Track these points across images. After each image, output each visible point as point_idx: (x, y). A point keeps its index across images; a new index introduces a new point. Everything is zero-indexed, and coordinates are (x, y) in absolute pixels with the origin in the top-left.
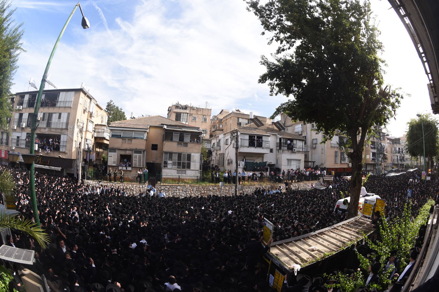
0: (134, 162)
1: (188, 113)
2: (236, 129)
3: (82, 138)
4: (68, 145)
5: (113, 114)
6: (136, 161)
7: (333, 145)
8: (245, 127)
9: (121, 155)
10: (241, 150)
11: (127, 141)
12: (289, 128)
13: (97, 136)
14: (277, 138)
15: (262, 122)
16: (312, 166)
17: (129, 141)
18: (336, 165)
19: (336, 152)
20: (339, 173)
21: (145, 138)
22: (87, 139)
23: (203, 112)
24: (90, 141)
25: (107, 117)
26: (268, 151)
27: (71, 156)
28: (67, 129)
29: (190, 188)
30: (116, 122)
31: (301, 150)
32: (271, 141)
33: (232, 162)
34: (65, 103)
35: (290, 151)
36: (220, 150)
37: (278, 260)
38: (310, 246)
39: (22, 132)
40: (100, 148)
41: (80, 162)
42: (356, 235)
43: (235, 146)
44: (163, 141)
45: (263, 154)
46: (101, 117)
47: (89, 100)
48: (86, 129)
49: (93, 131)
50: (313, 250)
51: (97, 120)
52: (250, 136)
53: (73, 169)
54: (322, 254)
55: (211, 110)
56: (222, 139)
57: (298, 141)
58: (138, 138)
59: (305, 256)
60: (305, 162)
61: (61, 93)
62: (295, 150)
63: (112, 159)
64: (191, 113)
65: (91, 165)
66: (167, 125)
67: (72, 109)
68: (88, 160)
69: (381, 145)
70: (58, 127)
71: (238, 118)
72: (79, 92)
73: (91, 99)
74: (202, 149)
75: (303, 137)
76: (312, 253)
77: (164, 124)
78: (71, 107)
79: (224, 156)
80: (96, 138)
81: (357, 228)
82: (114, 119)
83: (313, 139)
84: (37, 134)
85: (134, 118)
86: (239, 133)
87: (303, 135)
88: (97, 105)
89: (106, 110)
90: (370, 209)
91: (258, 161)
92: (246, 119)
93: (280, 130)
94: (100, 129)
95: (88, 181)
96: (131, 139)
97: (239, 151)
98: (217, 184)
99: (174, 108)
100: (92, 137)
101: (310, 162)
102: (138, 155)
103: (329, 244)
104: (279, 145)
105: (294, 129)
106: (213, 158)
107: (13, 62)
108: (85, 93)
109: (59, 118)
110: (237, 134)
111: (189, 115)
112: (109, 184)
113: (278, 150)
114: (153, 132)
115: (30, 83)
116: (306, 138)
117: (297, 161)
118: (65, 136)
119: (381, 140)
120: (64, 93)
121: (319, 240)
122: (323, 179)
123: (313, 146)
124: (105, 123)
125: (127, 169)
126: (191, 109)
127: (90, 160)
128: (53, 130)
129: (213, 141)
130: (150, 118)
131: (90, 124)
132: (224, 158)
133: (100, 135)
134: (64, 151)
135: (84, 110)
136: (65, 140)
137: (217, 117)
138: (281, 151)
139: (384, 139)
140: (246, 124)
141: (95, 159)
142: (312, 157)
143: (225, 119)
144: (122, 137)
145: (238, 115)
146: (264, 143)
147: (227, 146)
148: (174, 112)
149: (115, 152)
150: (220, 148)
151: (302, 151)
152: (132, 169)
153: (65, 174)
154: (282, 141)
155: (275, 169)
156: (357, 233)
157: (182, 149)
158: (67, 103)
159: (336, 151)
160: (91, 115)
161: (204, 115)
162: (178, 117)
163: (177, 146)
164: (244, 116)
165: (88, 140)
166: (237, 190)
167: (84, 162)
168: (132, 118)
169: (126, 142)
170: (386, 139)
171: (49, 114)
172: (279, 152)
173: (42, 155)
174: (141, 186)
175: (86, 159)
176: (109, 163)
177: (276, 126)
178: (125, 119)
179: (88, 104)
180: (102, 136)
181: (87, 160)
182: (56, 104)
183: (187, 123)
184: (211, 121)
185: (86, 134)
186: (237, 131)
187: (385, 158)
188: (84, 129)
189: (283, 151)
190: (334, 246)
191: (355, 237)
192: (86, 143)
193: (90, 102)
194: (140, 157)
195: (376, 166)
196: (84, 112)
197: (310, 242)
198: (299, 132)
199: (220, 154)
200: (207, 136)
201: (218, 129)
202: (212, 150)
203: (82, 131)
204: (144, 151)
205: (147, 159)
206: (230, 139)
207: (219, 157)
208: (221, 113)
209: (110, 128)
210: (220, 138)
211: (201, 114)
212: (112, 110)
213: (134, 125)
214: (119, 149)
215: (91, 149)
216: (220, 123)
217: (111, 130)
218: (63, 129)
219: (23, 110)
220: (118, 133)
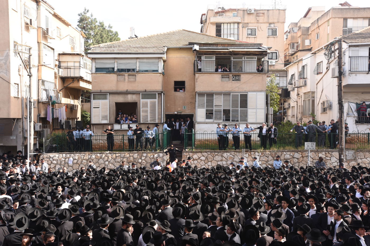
0: (142, 114)
1: (238, 23)
2: (338, 39)
6: (146, 111)
8: (360, 34)
9: (117, 105)
10: (352, 80)
11: (126, 77)
13: (66, 75)
17: (130, 77)
21: (161, 70)
22: (43, 82)
23: (268, 17)
24: (51, 85)
25: (83, 40)
27: (9, 113)
30: (102, 45)
33: (330, 107)
36: (305, 85)
40: (74, 98)
41: (30, 122)
43: (337, 74)
44: (195, 75)
46: (69, 40)
48: (39, 63)
49: (56, 65)
53: (15, 138)
55: (285, 10)
56: (309, 64)
58: (147, 71)
63: (100, 111)
64: (246, 21)
66: (200, 44)
68: (50, 119)
74: (270, 87)
77: (194, 44)
79: (314, 97)
80: (63, 79)
85: (136, 37)
86: (344, 46)
88: (55, 16)
94: (70, 61)
95: (49, 154)
97: (343, 84)
100: (56, 78)
102: (149, 101)
106: (292, 104)
110: (340, 47)
111: (241, 25)
114: (174, 58)
124: (80, 49)
127: (55, 120)
129: (291, 72)
131: (45, 51)
132: (313, 101)
133: (72, 74)
135: (27, 24)
137: (298, 25)
143: (316, 26)
144: (115, 70)
145: (345, 13)
147: (320, 76)
148: (212, 23)
149: (106, 99)
150: (305, 82)
157: (230, 86)
160: (45, 34)
161: (270, 24)
163: (222, 81)
164: (359, 12)
165: (46, 83)
167: (41, 124)
168: (132, 38)
169: (125, 79)
175: (45, 118)
176: (94, 120)
178: (119, 39)
179: (34, 13)
180: (77, 75)
181: (48, 119)
183: (240, 39)
184: (287, 35)
185: (39, 70)
186: (340, 43)
188: (34, 61)
192: (43, 87)
194: (153, 105)
196: (27, 29)
199: (305, 93)
200: (279, 64)
201: (300, 48)
202: (290, 88)
203: (29, 65)
204: (160, 94)
205: (166, 108)
206: (325, 62)
207: (303, 100)
208: (307, 16)
209: (89, 56)
210: (304, 63)
211: (266, 20)
212: (91, 29)
213: (137, 48)
214: (112, 93)
215: (54, 99)
216: (304, 37)
217: (93, 59)
220: (108, 65)
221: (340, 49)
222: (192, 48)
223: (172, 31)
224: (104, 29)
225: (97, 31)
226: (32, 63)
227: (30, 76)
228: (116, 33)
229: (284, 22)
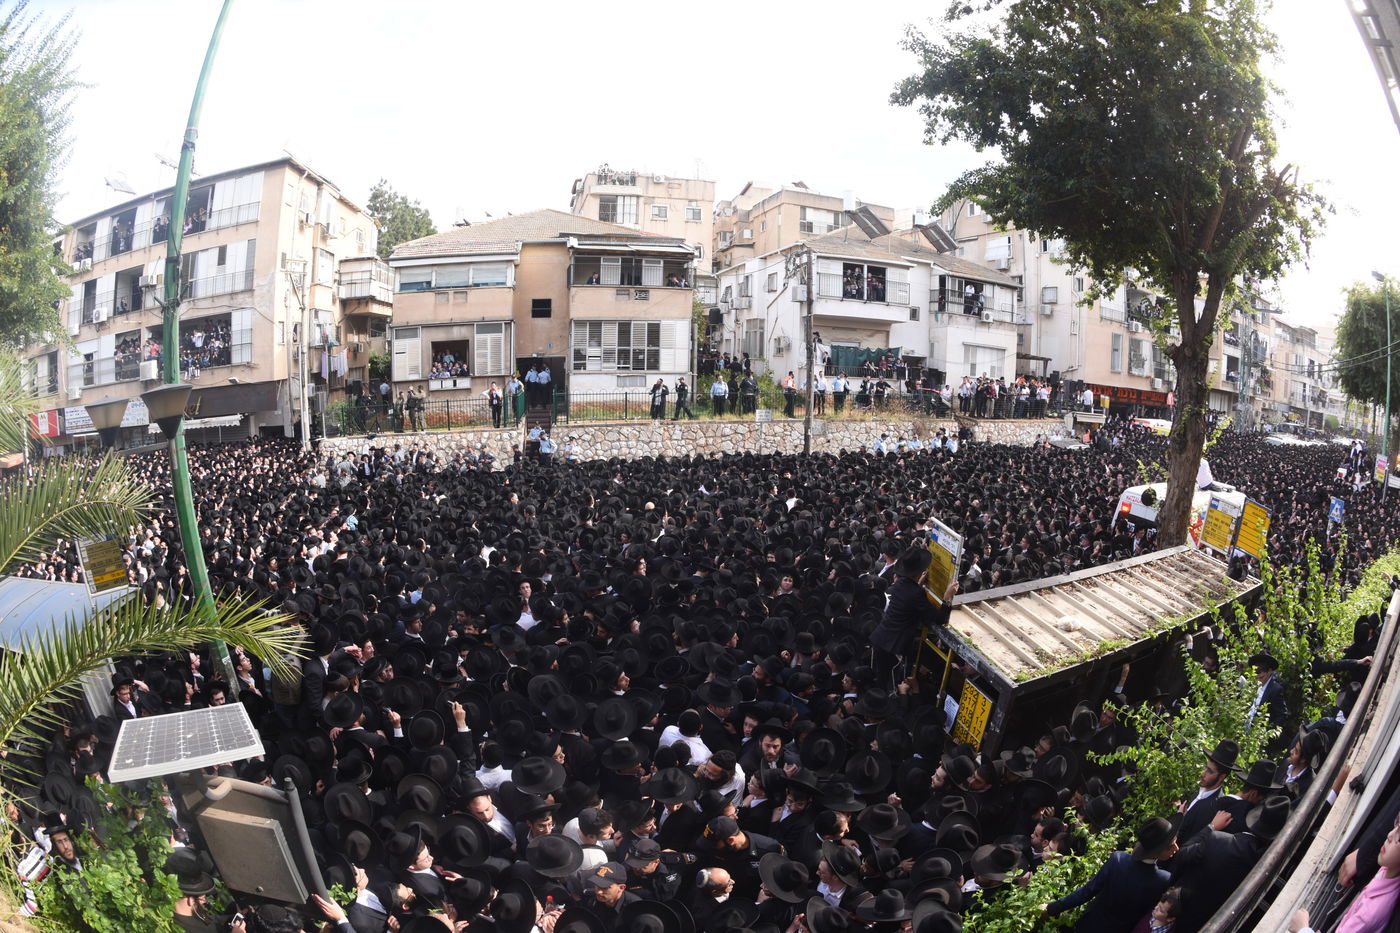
0: (477, 361)
1: (638, 197)
2: (800, 242)
4: (258, 341)
6: (485, 356)
7: (1107, 315)
8: (828, 238)
9: (435, 345)
10: (821, 308)
11: (451, 296)
12: (967, 246)
13: (349, 296)
14: (931, 276)
15: (884, 222)
16: (1040, 373)
17: (457, 295)
18: (1116, 377)
19: (1116, 337)
20: (1124, 403)
21: (510, 282)
22: (316, 312)
23: (687, 190)
24: (328, 315)
26: (905, 315)
27: (272, 374)
28: (249, 290)
29: (662, 431)
30: (412, 243)
31: (1008, 319)
32: (912, 284)
33: (790, 347)
34: (235, 214)
35: (973, 320)
36: (750, 307)
38: (1059, 615)
39: (99, 338)
40: (359, 333)
41: (303, 387)
42: (1185, 600)
43: (801, 297)
44: (569, 288)
45: (888, 323)
46: (359, 234)
47: (314, 188)
48: (313, 280)
49: (335, 281)
50: (1068, 629)
51: (345, 248)
52: (846, 267)
53: (280, 412)
54: (1095, 643)
55: (713, 183)
56: (755, 275)
57: (997, 288)
58: (487, 284)
60: (1020, 356)
61: (219, 186)
62: (987, 316)
63: (408, 359)
64: (650, 195)
65: (338, 389)
66: (579, 237)
67: (258, 227)
68: (325, 375)
69: (1257, 337)
70: (219, 291)
71: (803, 208)
72: (279, 170)
73: (319, 184)
74: (695, 306)
75: (1013, 278)
76: (1066, 636)
77: (567, 235)
78: (256, 222)
79: (762, 328)
80: (345, 303)
81: (1188, 582)
83: (1045, 288)
84: (151, 329)
85: (467, 224)
86: (814, 256)
87: (1014, 272)
88: (342, 200)
89: (370, 212)
91: (874, 344)
92: (829, 211)
93: (941, 250)
94: (357, 273)
95: (332, 440)
96: (463, 289)
97: (813, 314)
98: (748, 417)
99: (592, 181)
100: (334, 302)
101: (1034, 358)
102: (489, 337)
103: (1111, 614)
104: (937, 299)
105: (983, 252)
106: (726, 335)
108: (300, 171)
109: (219, 264)
110: (809, 258)
111: (642, 200)
113: (936, 313)
114: (534, 260)
115: (110, 181)
116: (1021, 282)
117: (995, 352)
118: (247, 314)
119: (1256, 323)
120: (230, 182)
122: (1075, 419)
123: (1043, 309)
124: (371, 248)
125: (455, 385)
126: (647, 184)
127: (332, 374)
128: (202, 304)
129: (725, 282)
130: (523, 219)
131: (322, 261)
132: (762, 335)
133: (359, 292)
134: (246, 359)
135: (301, 221)
136: (247, 325)
137: (733, 205)
139: (1265, 321)
140: (831, 229)
141: (346, 369)
142: (1039, 345)
143: (761, 211)
144: (433, 285)
145: (802, 199)
146: (889, 290)
147: (773, 296)
148: (594, 195)
149: (416, 336)
150: (750, 302)
151: (1011, 323)
152: (472, 384)
153: (254, 431)
154: (949, 285)
155: (924, 377)
156: (1188, 595)
157: (631, 310)
158: (242, 212)
159: (1118, 332)
160: (324, 234)
161: (691, 201)
162: (608, 208)
163: (616, 298)
164: (822, 202)
165: (320, 314)
166: (811, 434)
167: (316, 385)
168: (459, 225)
169: (448, 300)
170: (1272, 323)
171: (185, 257)
172: (937, 320)
174: (505, 435)
175: (320, 374)
176: (397, 376)
177: (928, 236)
179: (312, 202)
180: (365, 294)
181: (323, 376)
182: (204, 223)
183: (638, 227)
184: (715, 219)
186: (805, 250)
187: (1266, 381)
188: (308, 281)
189: (950, 317)
190: (1126, 623)
191: (1182, 607)
192: (315, 322)
193: (319, 194)
194: (496, 345)
195: (1237, 401)
196: (301, 228)
197: (1059, 603)
198: (999, 261)
199: (748, 321)
200: (704, 266)
201: (736, 242)
202: (723, 307)
203: (300, 288)
204: (508, 324)
205: (519, 347)
206: (782, 274)
207: (745, 330)
208: (746, 195)
209: (392, 264)
210: (747, 271)
211: (683, 196)
212: (388, 209)
213: (471, 244)
214: (425, 327)
215: (332, 339)
216: (744, 225)
217: (396, 269)
218: (236, 293)
219: (96, 268)
220: (420, 276)
221: (808, 263)
222: (565, 244)
223: (528, 211)
225: (396, 212)
226: (306, 285)
227: (303, 309)
228: (426, 213)
229: (712, 201)
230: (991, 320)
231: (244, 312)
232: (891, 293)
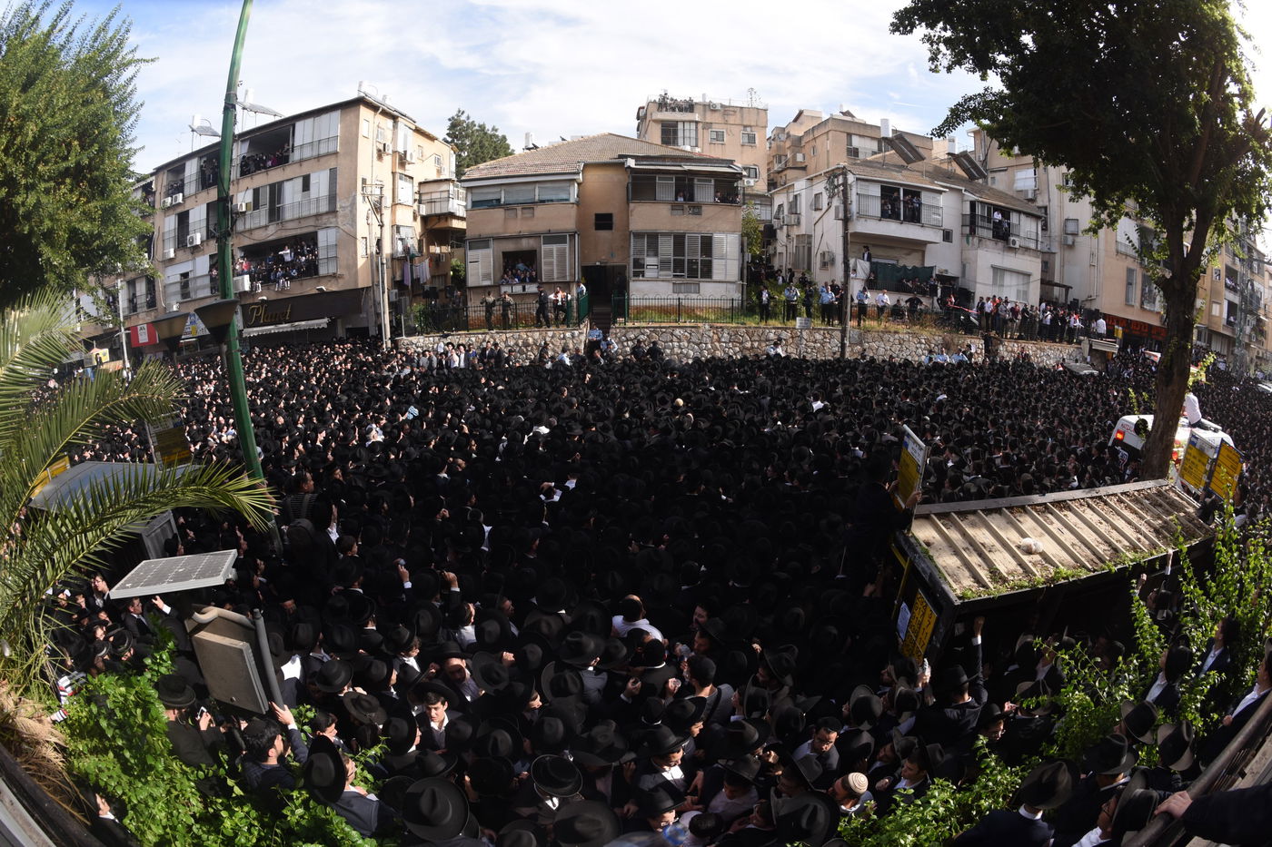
1: (697, 122)
2: (842, 164)
3: (382, 226)
4: (342, 254)
5: (472, 145)
6: (551, 263)
7: (1120, 248)
8: (870, 162)
9: (506, 255)
10: (861, 227)
11: (519, 212)
12: (998, 176)
13: (429, 213)
14: (963, 201)
15: (920, 150)
16: (1062, 299)
17: (525, 211)
18: (1129, 310)
19: (1130, 272)
20: (1135, 335)
21: (573, 197)
22: (398, 227)
23: (742, 117)
24: (410, 230)
25: (454, 158)
26: (935, 236)
27: (356, 282)
28: (333, 211)
29: (711, 334)
30: (482, 166)
31: (1032, 246)
32: (946, 207)
33: (833, 261)
34: (315, 148)
35: (1001, 244)
36: (798, 224)
37: (927, 560)
38: (1023, 535)
39: (194, 259)
40: (440, 245)
41: (383, 293)
42: (1152, 536)
43: (841, 215)
44: (628, 204)
45: (923, 244)
46: (434, 161)
47: (390, 122)
48: (393, 200)
49: (415, 200)
50: (1029, 551)
51: (423, 170)
52: (883, 189)
53: (365, 316)
54: (1052, 569)
55: (766, 110)
56: (803, 193)
57: (1023, 217)
58: (552, 201)
59: (1004, 562)
60: (1043, 282)
61: (299, 125)
62: (1014, 242)
63: (480, 267)
64: (708, 121)
65: (419, 295)
66: (637, 158)
67: (339, 159)
68: (408, 282)
69: (1252, 285)
70: (305, 214)
71: (850, 135)
72: (353, 109)
73: (394, 118)
74: (747, 221)
75: (1039, 208)
76: (1026, 558)
77: (626, 157)
78: (336, 153)
79: (810, 243)
80: (425, 219)
81: (1160, 518)
82: (477, 159)
83: (1067, 220)
84: (243, 249)
85: (536, 147)
86: (851, 178)
87: (1040, 203)
88: (418, 131)
89: (449, 139)
90: (1201, 468)
91: (910, 262)
92: (873, 138)
93: (972, 178)
94: (436, 193)
95: (410, 339)
96: (530, 205)
97: (850, 231)
98: (790, 324)
99: (653, 108)
100: (415, 219)
101: (1057, 285)
102: (555, 247)
103: (1076, 541)
104: (968, 223)
105: (1013, 182)
106: (779, 249)
107: (122, 100)
108: (374, 108)
109: (304, 191)
110: (845, 179)
111: (700, 126)
112: (473, 339)
113: (968, 236)
114: (595, 177)
115: (195, 128)
116: (1046, 213)
117: (1021, 276)
118: (332, 232)
119: (1252, 272)
120: (309, 121)
121: (1052, 523)
122: (1091, 346)
123: (1066, 239)
124: (449, 170)
125: (524, 289)
126: (705, 111)
127: (416, 281)
128: (290, 225)
129: (778, 200)
130: (586, 142)
131: (401, 183)
132: (810, 249)
133: (438, 209)
134: (332, 271)
135: (379, 151)
136: (332, 241)
137: (786, 131)
138: (976, 240)
139: (1261, 272)
140: (874, 153)
141: (429, 276)
142: (1062, 273)
143: (811, 137)
144: (502, 202)
145: (848, 126)
146: (924, 213)
147: (818, 214)
148: (656, 121)
149: (488, 247)
150: (799, 219)
151: (1036, 250)
153: (341, 333)
154: (979, 211)
155: (956, 291)
156: (1157, 531)
157: (686, 223)
158: (322, 145)
159: (1132, 267)
160: (402, 160)
161: (745, 126)
162: (669, 133)
163: (672, 215)
164: (866, 130)
165: (401, 228)
166: (847, 342)
167: (397, 291)
168: (529, 149)
169: (516, 215)
171: (272, 186)
172: (968, 242)
173: (265, 298)
174: (568, 334)
175: (402, 281)
176: (471, 282)
177: (960, 165)
178: (511, 154)
179: (389, 134)
180: (444, 211)
181: (405, 282)
182: (288, 156)
183: (698, 150)
184: (771, 144)
185: (393, 213)
186: (844, 171)
187: (1260, 330)
188: (388, 202)
189: (980, 241)
190: (1089, 552)
191: (1147, 542)
192: (397, 236)
193: (395, 126)
194: (562, 254)
195: (1234, 345)
196: (380, 157)
197: (1027, 523)
198: (1027, 191)
199: (798, 236)
200: (759, 186)
201: (790, 165)
202: (776, 223)
203: (380, 208)
204: (572, 236)
205: (583, 257)
206: (826, 195)
207: (795, 244)
208: (799, 121)
209: (464, 184)
210: (796, 191)
211: (738, 122)
212: (467, 136)
213: (536, 165)
214: (497, 238)
215: (414, 250)
216: (797, 149)
217: (468, 189)
218: (321, 215)
219: (188, 201)
220: (490, 195)
221: (845, 184)
224: (486, 134)
225: (474, 138)
226: (383, 205)
228: (504, 138)
229: (766, 127)
230: (1017, 246)
231: (329, 231)
232: (925, 215)
